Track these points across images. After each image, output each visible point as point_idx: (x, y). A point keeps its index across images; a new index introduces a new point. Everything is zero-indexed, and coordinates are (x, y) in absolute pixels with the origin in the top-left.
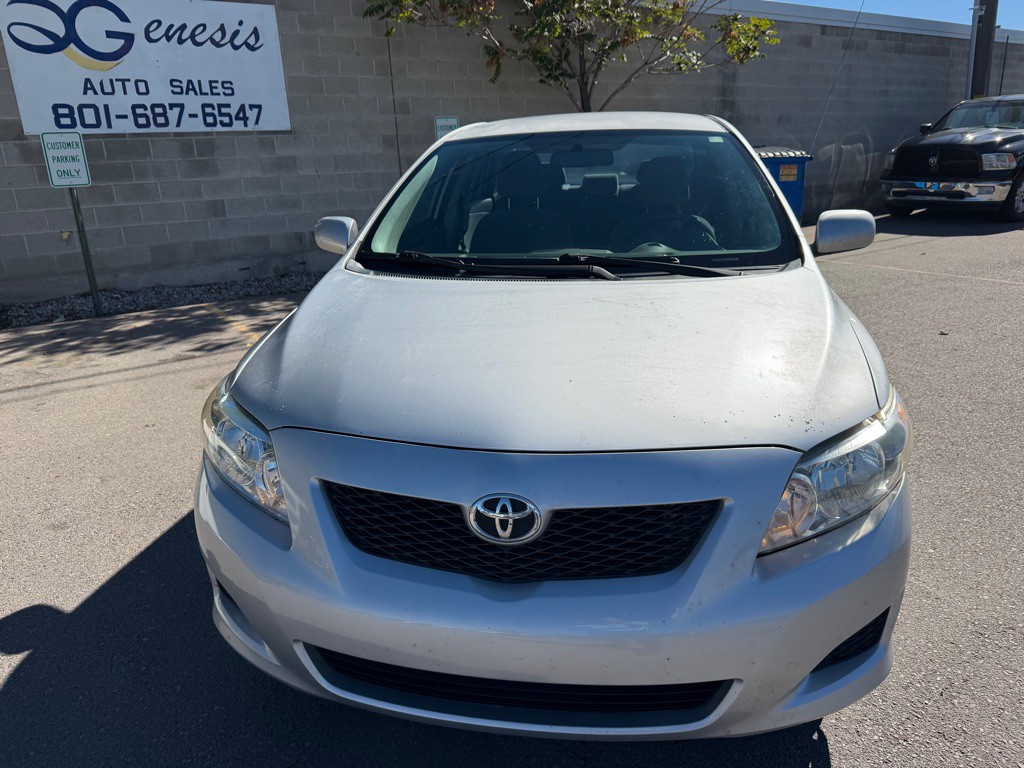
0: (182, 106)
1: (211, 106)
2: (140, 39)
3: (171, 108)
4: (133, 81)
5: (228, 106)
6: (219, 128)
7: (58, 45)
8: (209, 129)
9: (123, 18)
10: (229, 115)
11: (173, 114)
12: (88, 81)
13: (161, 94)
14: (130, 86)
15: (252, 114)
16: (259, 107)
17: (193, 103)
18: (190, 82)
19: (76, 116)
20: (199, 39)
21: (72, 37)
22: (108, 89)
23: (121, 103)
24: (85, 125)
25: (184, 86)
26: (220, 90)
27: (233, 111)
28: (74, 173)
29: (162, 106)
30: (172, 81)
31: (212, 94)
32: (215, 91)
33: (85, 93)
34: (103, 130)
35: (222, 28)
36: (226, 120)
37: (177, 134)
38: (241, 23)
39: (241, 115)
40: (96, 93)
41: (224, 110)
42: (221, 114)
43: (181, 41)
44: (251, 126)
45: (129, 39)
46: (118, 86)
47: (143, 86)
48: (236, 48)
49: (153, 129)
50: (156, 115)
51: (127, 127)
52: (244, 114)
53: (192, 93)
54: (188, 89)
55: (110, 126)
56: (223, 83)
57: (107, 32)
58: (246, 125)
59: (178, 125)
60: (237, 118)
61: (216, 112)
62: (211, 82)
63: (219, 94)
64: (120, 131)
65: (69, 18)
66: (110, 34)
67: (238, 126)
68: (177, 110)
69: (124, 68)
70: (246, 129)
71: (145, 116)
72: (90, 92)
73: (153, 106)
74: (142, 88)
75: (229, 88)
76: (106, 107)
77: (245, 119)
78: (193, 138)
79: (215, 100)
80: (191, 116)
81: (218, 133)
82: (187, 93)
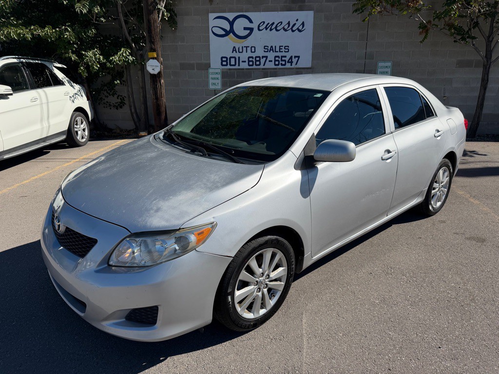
0: (267, 57)
1: (278, 57)
2: (256, 30)
3: (262, 58)
4: (250, 47)
5: (285, 57)
6: (280, 66)
7: (227, 33)
8: (276, 67)
9: (251, 21)
10: (285, 61)
11: (263, 61)
12: (234, 47)
13: (260, 52)
14: (249, 49)
15: (295, 60)
16: (299, 57)
17: (271, 56)
18: (272, 47)
19: (228, 61)
20: (278, 28)
21: (232, 31)
22: (241, 51)
23: (244, 56)
24: (231, 65)
25: (269, 49)
26: (283, 50)
27: (287, 59)
28: (217, 84)
29: (259, 57)
30: (265, 46)
31: (280, 51)
32: (281, 50)
33: (233, 52)
34: (237, 67)
35: (289, 23)
36: (283, 63)
37: (263, 69)
38: (297, 20)
39: (290, 61)
40: (236, 52)
41: (283, 59)
42: (282, 60)
43: (271, 30)
44: (294, 66)
45: (251, 30)
46: (245, 49)
47: (253, 49)
48: (293, 31)
49: (254, 67)
50: (256, 61)
51: (244, 66)
52: (292, 60)
53: (271, 51)
54: (270, 50)
55: (239, 65)
56: (285, 47)
57: (244, 28)
58: (291, 65)
59: (264, 65)
60: (288, 62)
61: (280, 60)
62: (280, 46)
63: (282, 52)
64: (243, 68)
65: (232, 24)
66: (245, 29)
67: (288, 65)
68: (265, 59)
69: (249, 42)
70: (291, 67)
71: (252, 61)
72: (234, 52)
73: (256, 57)
74: (253, 50)
75: (287, 49)
76: (239, 58)
77: (292, 62)
78: (269, 71)
79: (280, 54)
80: (270, 61)
81: (280, 69)
82: (270, 52)
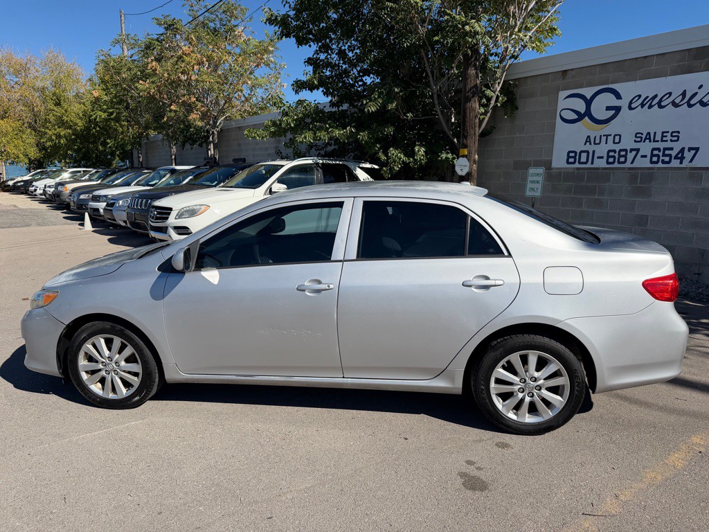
0: (638, 150)
1: (659, 149)
2: (625, 109)
3: (631, 152)
4: (613, 136)
5: (672, 149)
6: (660, 165)
7: (580, 117)
8: (653, 166)
9: (618, 96)
10: (670, 156)
11: (630, 156)
12: (589, 137)
13: (628, 143)
14: (611, 139)
15: (688, 155)
16: (697, 149)
17: (646, 148)
18: (649, 134)
19: (577, 157)
20: (663, 104)
21: (588, 113)
22: (597, 141)
23: (602, 150)
24: (580, 163)
25: (644, 137)
26: (669, 137)
27: (674, 153)
28: (536, 189)
29: (626, 150)
30: (637, 133)
31: (662, 141)
32: (664, 139)
33: (585, 144)
34: (589, 165)
35: (684, 94)
36: (667, 159)
37: (630, 169)
38: (701, 87)
39: (680, 156)
40: (590, 144)
41: (667, 152)
42: (664, 155)
43: (650, 107)
44: (686, 163)
45: (618, 109)
46: (604, 139)
47: (618, 138)
48: (690, 106)
49: (616, 165)
50: (620, 156)
51: (601, 163)
52: (683, 154)
53: (647, 141)
54: (646, 138)
55: (592, 163)
56: (673, 132)
57: (607, 107)
58: (681, 163)
59: (632, 163)
60: (676, 157)
61: (661, 154)
62: (663, 133)
63: (667, 141)
64: (597, 166)
65: (589, 103)
66: (608, 108)
67: (675, 163)
68: (634, 153)
69: (610, 129)
70: (681, 166)
71: (614, 157)
72: (588, 143)
73: (621, 150)
74: (617, 140)
75: (676, 136)
76: (594, 152)
77: (682, 159)
78: (639, 171)
79: (661, 145)
80: (642, 156)
81: (659, 169)
82: (644, 141)
